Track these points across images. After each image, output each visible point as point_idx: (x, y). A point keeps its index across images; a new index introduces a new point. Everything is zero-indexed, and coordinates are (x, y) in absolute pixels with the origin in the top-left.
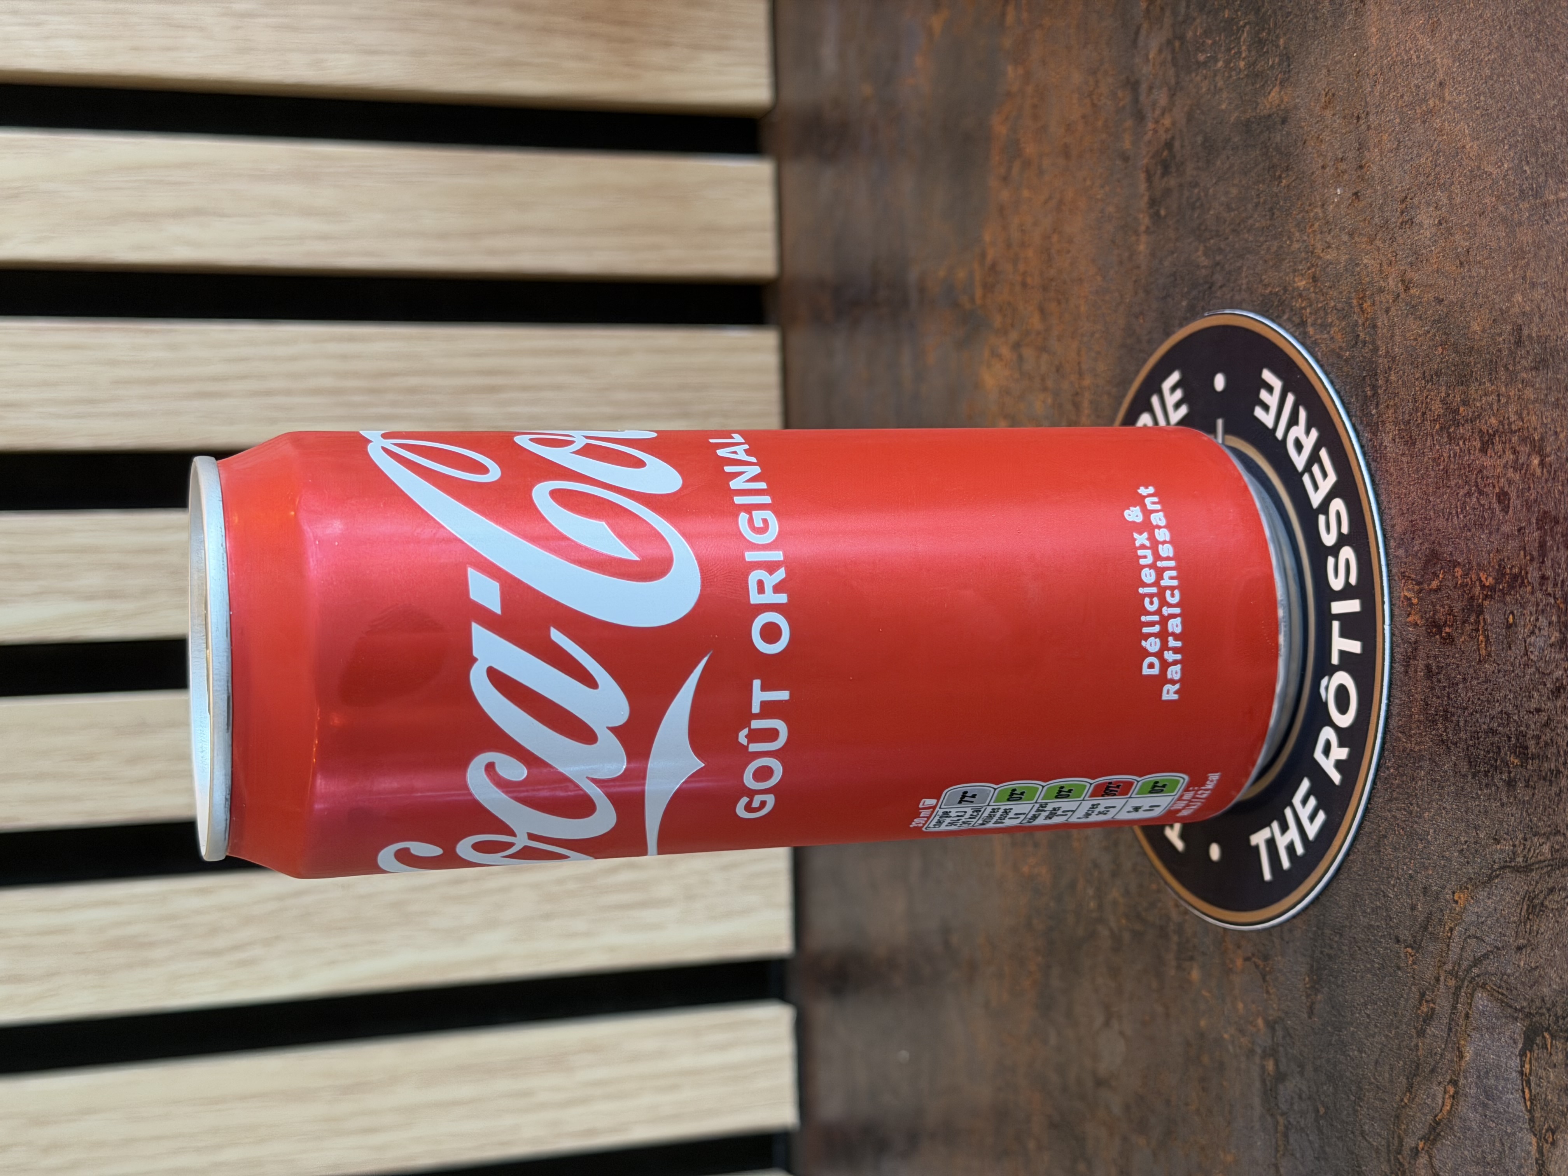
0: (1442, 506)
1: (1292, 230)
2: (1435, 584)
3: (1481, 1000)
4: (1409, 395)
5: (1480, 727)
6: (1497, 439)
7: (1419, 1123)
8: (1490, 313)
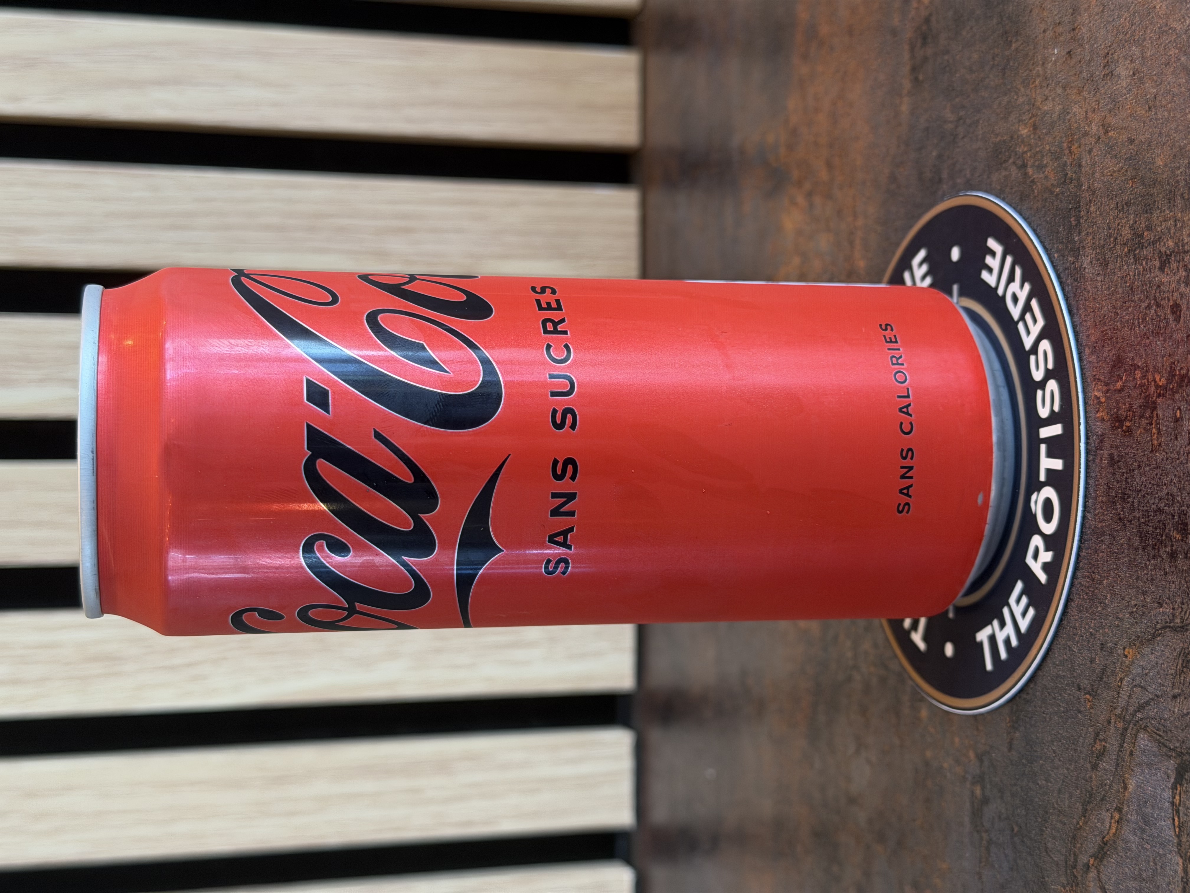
0: (1127, 318)
1: (1019, 87)
2: (1119, 385)
3: (1143, 740)
4: (1104, 223)
5: (1150, 507)
6: (1173, 259)
7: (1091, 843)
8: (1172, 149)
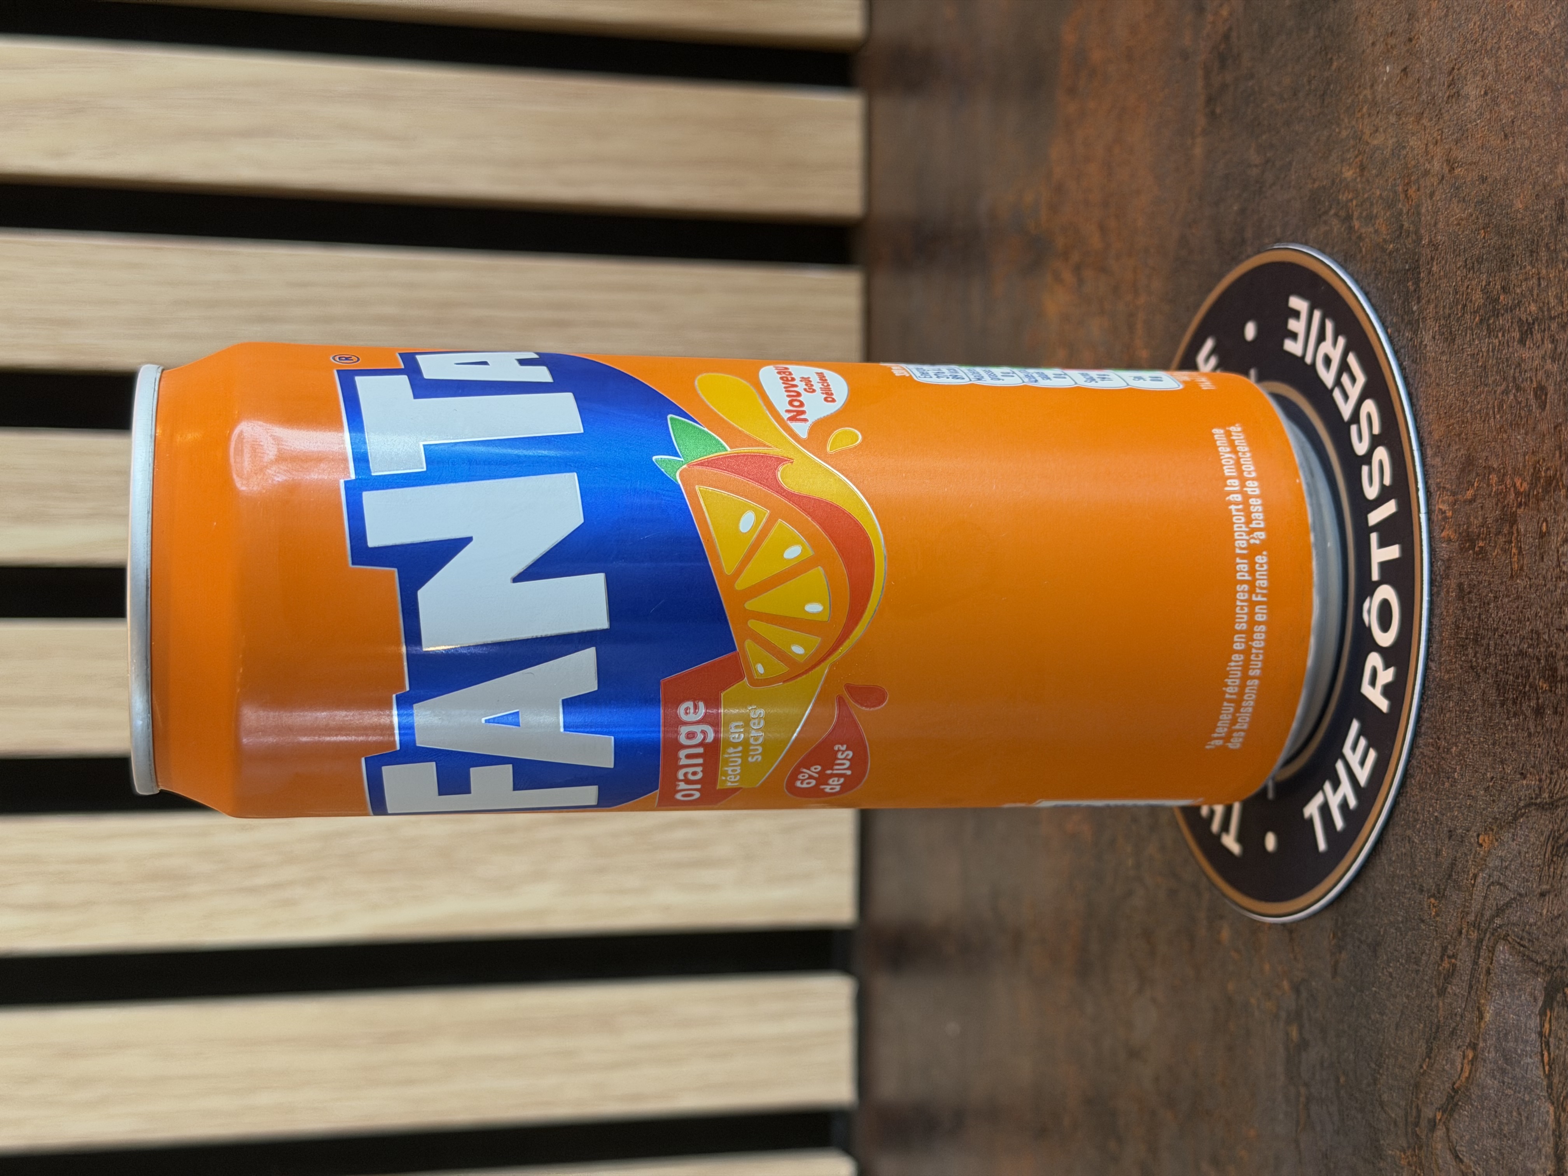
0: (1479, 407)
1: (1341, 116)
2: (1469, 494)
3: (1503, 953)
4: (1450, 286)
5: (1510, 649)
6: (1536, 328)
7: (1437, 1091)
8: (1533, 188)
